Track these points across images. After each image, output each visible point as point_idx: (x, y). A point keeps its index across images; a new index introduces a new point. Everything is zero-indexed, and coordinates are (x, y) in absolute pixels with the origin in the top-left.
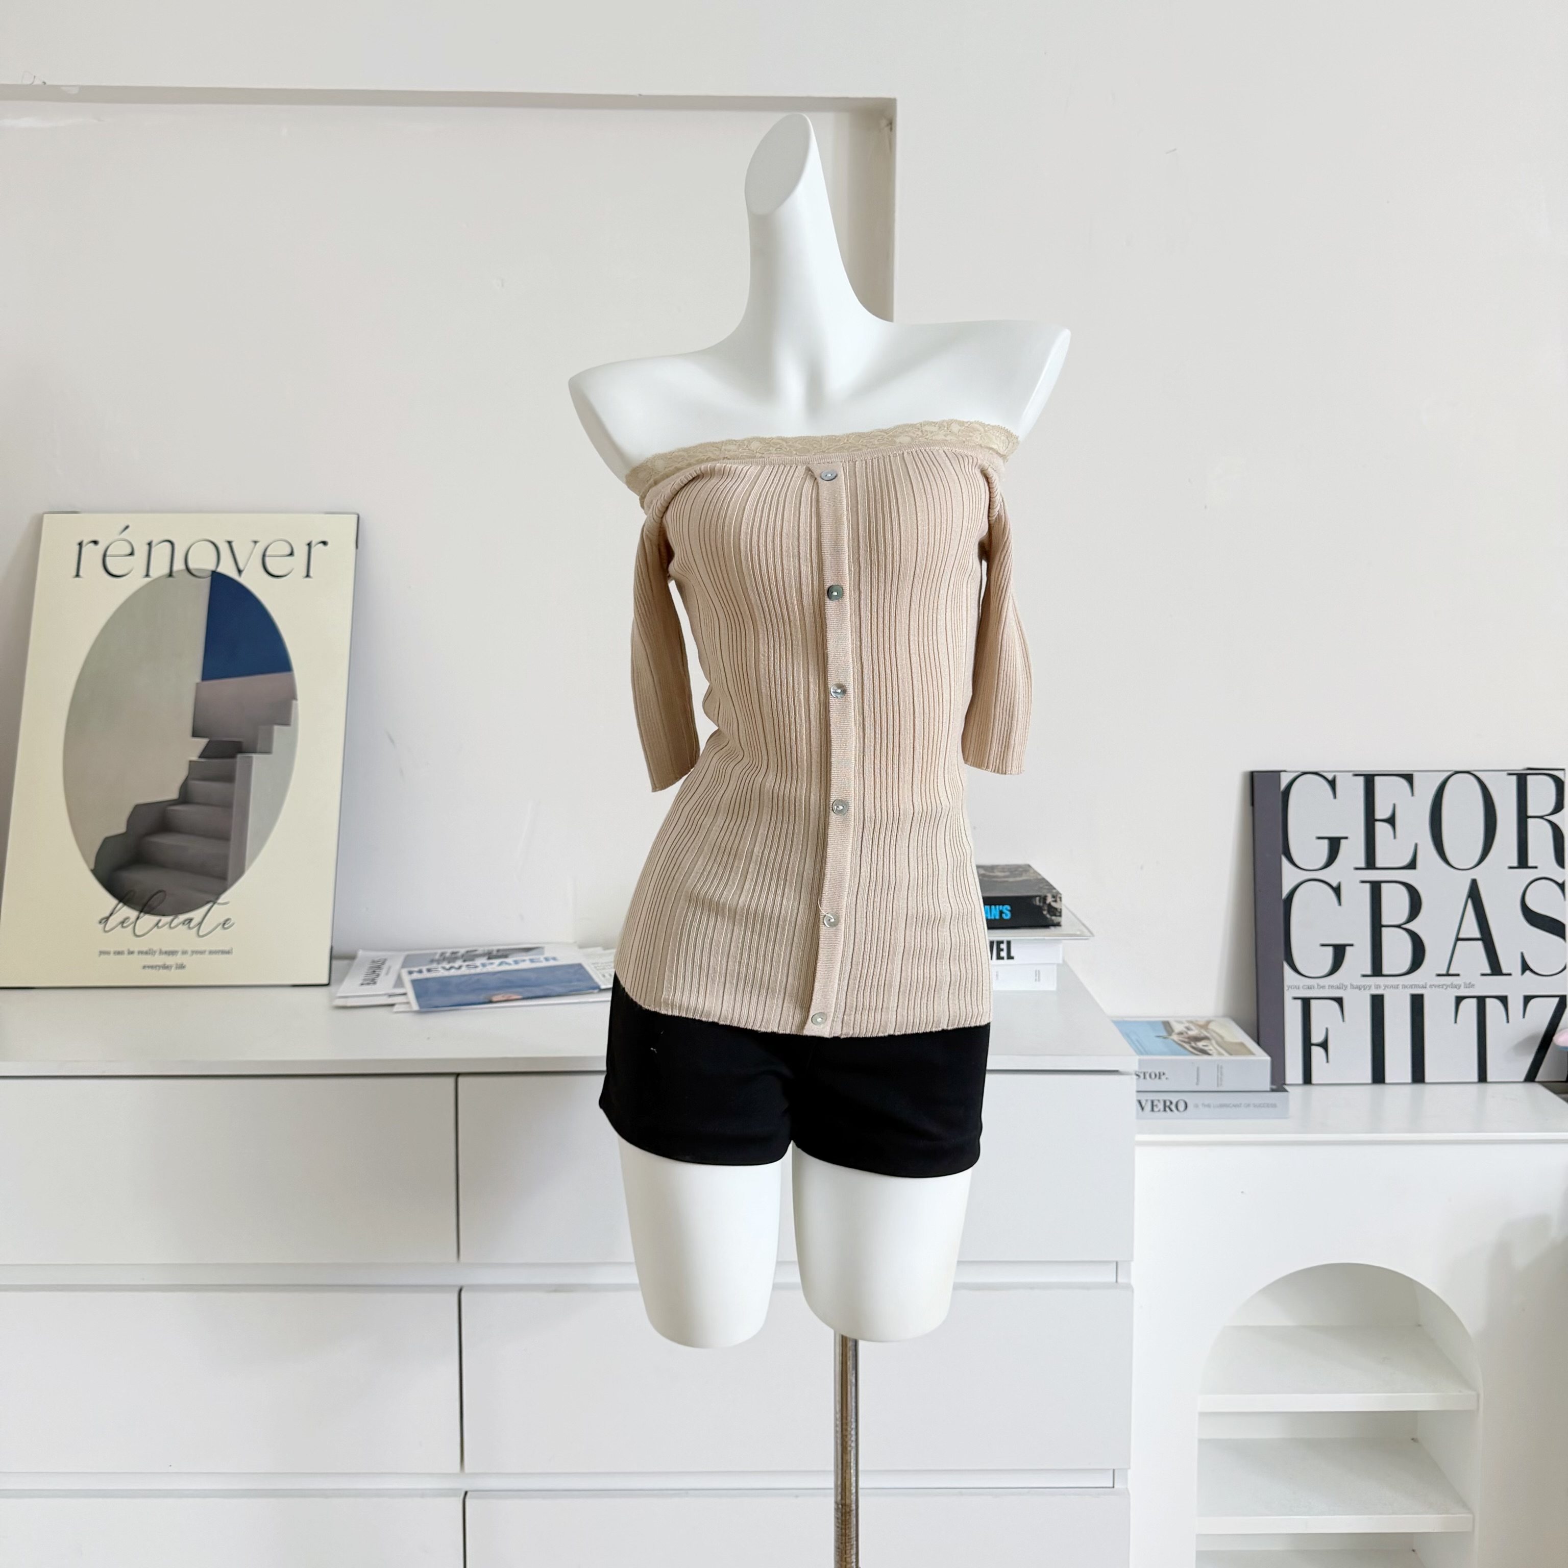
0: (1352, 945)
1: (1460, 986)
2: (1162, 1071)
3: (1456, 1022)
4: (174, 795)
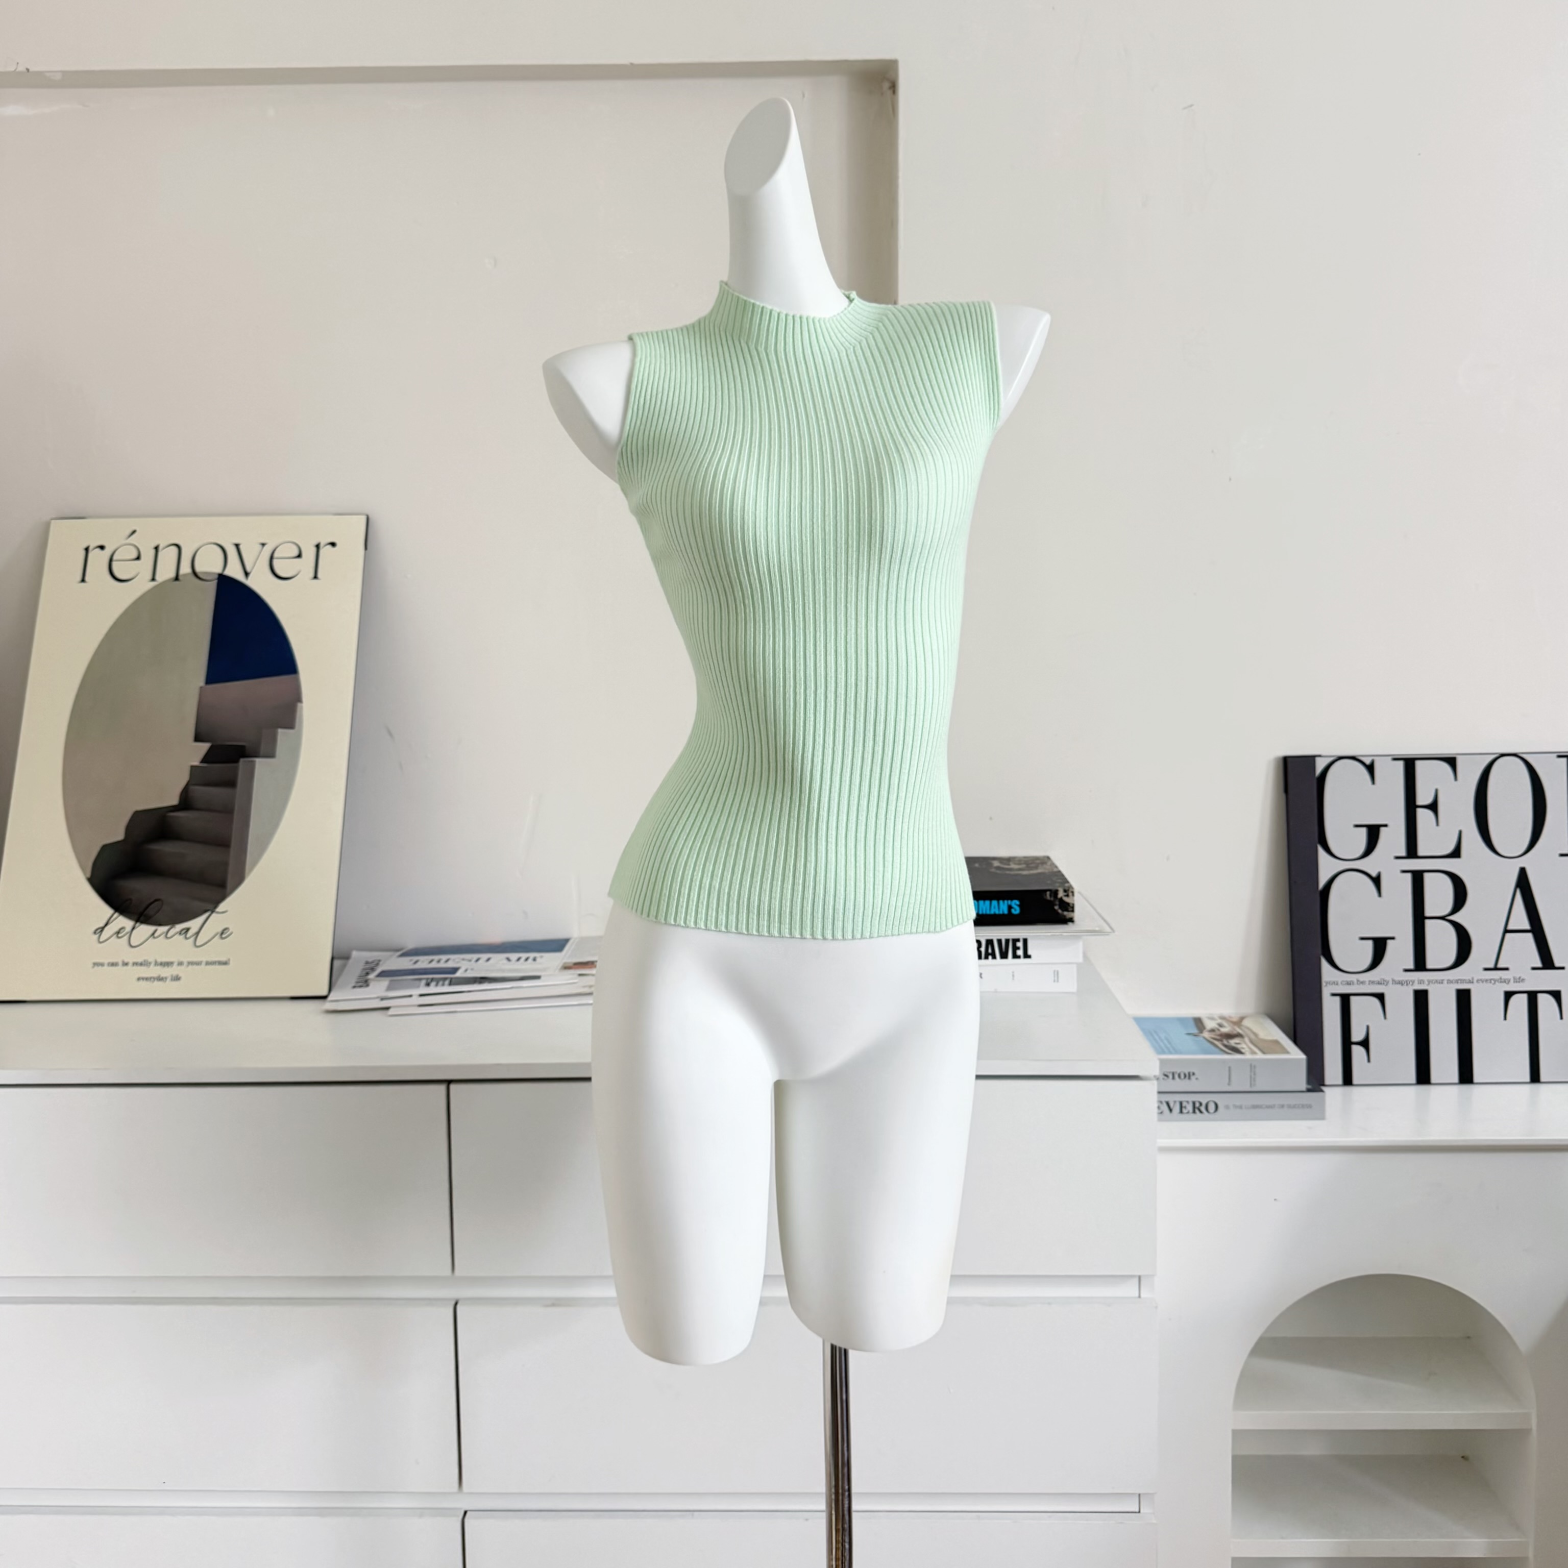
0: (1393, 938)
1: (1509, 981)
2: (1192, 1070)
3: (1505, 1018)
4: (174, 801)
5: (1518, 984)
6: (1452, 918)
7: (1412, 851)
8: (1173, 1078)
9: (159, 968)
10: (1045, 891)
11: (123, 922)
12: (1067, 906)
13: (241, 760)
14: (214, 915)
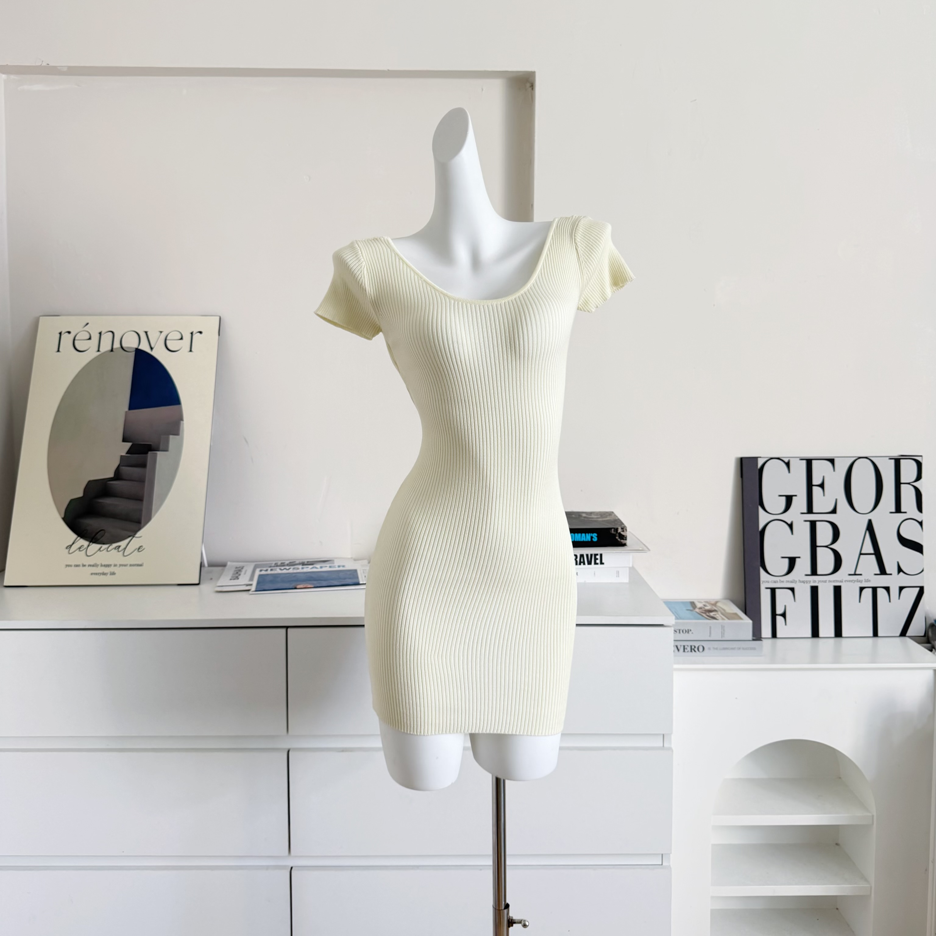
0: (799, 557)
1: (862, 581)
2: (689, 628)
3: (860, 602)
4: (111, 475)
5: (867, 583)
6: (831, 546)
7: (810, 510)
8: (679, 632)
9: (103, 568)
10: (611, 529)
11: (82, 542)
12: (623, 537)
13: (149, 452)
14: (134, 538)
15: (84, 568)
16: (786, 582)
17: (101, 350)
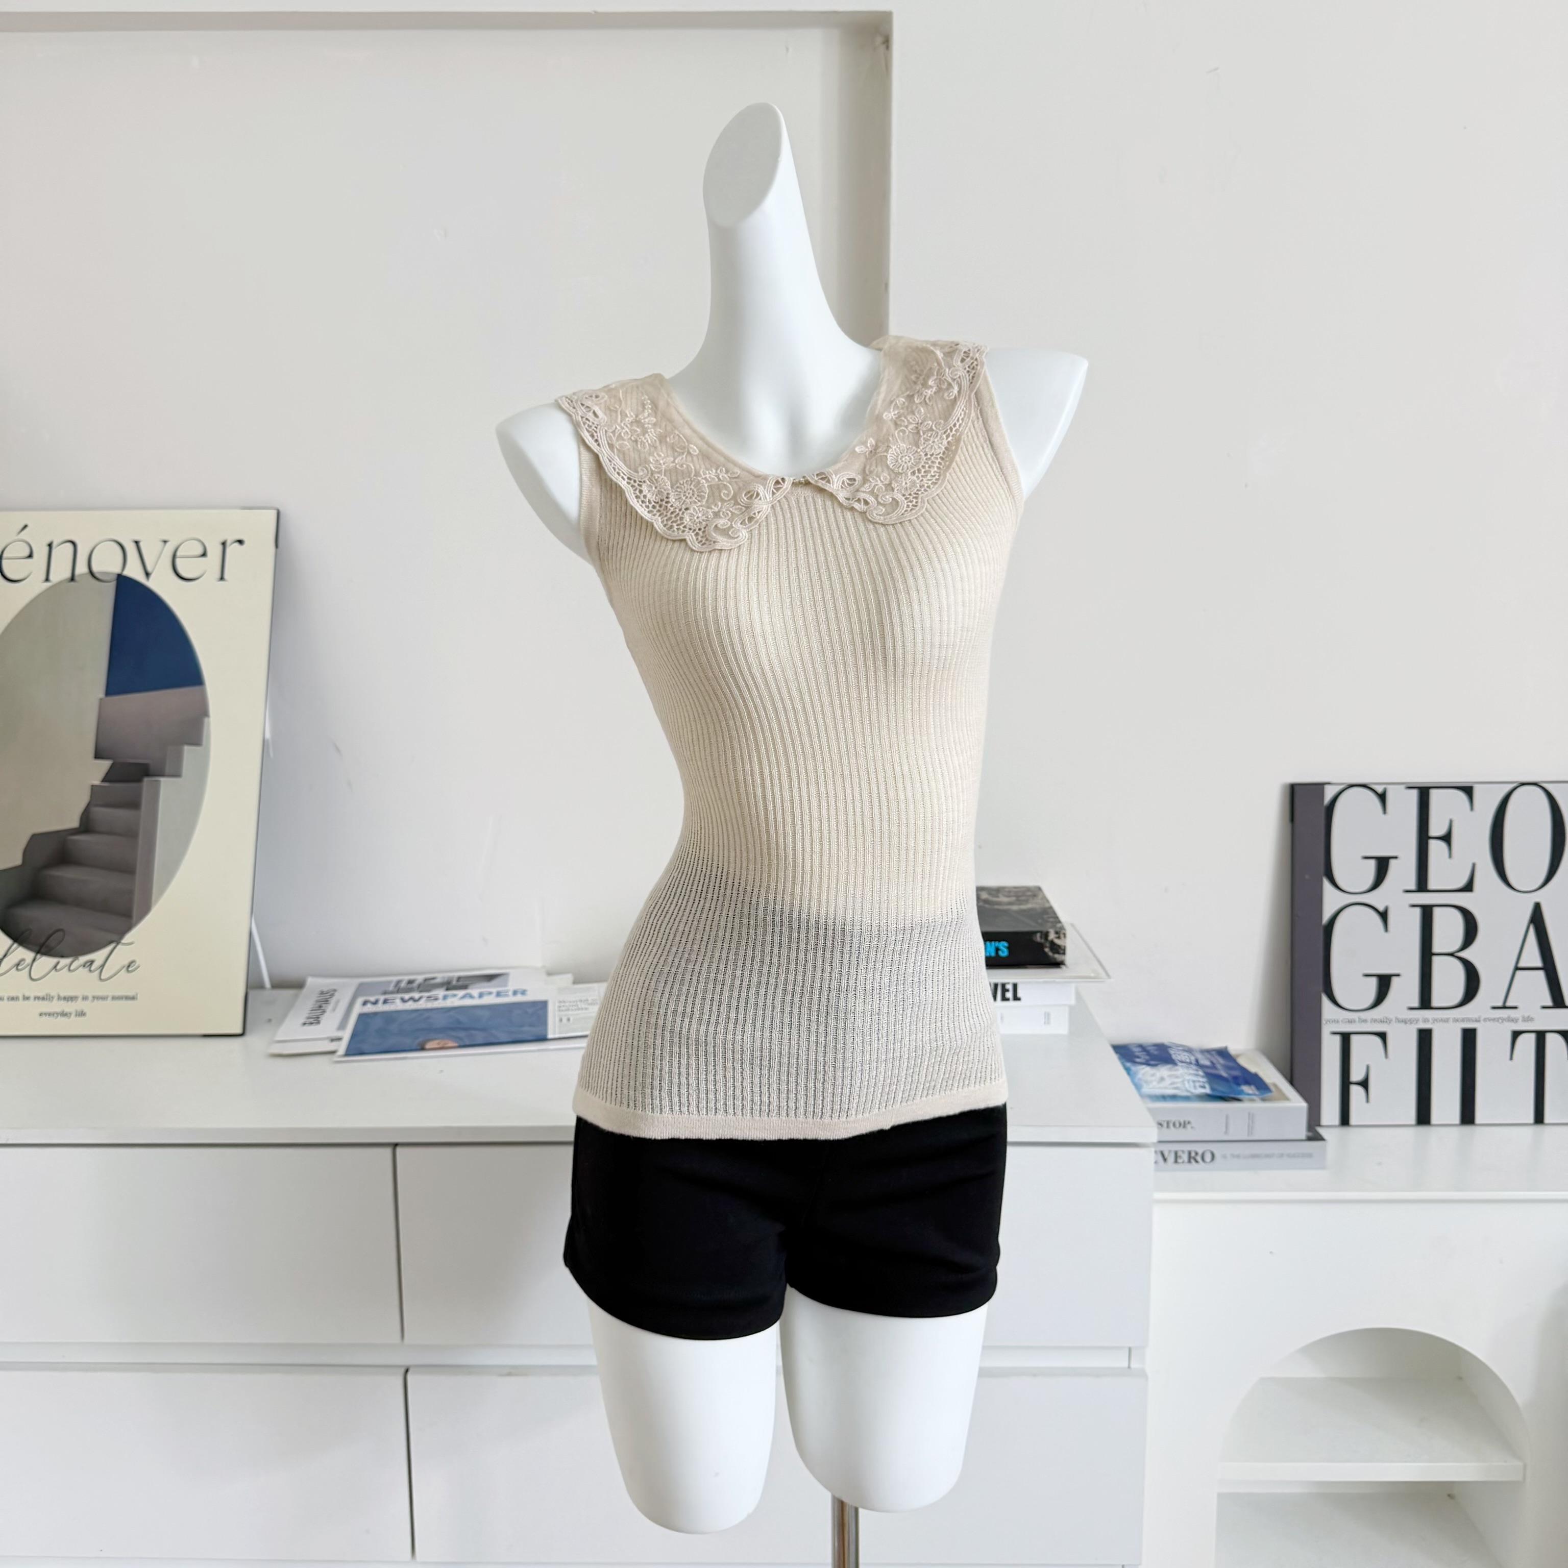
0: (1398, 975)
1: (1518, 1019)
2: (1187, 1119)
3: (1511, 1058)
4: (74, 823)
5: (1526, 1024)
6: (1462, 954)
7: (1422, 885)
8: (1168, 1127)
9: (62, 1002)
10: (1036, 933)
11: (22, 953)
12: (1058, 949)
13: (146, 780)
14: (119, 947)
15: (26, 1002)
16: (1371, 1022)
17: (51, 577)
